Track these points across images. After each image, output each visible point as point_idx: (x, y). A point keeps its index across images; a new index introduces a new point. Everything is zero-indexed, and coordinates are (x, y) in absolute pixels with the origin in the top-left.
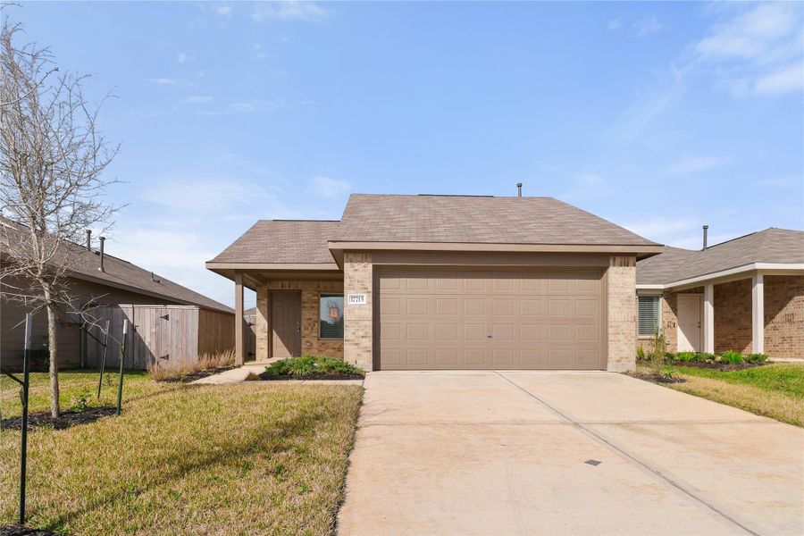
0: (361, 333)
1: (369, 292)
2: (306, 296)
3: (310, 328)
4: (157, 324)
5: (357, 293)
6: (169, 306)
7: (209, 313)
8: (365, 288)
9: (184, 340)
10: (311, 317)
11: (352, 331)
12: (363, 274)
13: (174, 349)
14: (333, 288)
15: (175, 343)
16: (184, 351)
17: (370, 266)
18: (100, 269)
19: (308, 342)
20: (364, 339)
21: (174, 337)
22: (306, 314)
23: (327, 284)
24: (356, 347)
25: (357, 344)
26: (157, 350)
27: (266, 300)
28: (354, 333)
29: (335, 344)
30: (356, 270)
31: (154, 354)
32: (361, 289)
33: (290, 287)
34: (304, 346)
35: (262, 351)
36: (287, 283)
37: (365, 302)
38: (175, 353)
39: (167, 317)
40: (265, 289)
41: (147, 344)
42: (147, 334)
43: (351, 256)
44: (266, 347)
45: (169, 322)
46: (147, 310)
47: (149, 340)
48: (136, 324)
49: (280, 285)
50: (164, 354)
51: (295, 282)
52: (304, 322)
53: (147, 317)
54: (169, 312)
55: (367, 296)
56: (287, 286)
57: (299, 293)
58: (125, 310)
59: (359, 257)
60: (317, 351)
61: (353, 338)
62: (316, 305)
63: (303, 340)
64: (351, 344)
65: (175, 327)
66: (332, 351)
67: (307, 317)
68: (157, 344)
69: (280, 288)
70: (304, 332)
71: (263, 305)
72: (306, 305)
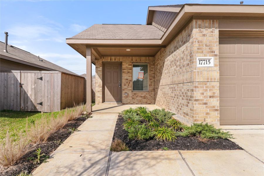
0: (209, 94)
1: (216, 55)
2: (125, 66)
3: (127, 85)
4: (35, 83)
5: (205, 56)
6: (43, 72)
7: (67, 76)
8: (213, 52)
9: (52, 93)
10: (128, 78)
11: (201, 91)
12: (210, 38)
13: (46, 98)
14: (140, 60)
15: (46, 95)
16: (52, 99)
17: (216, 32)
18: (5, 51)
19: (126, 93)
20: (212, 99)
21: (46, 90)
22: (125, 76)
23: (137, 58)
24: (205, 106)
25: (206, 104)
26: (35, 99)
27: (101, 68)
28: (203, 94)
29: (142, 94)
30: (204, 35)
31: (33, 101)
32: (209, 52)
33: (115, 60)
34: (123, 95)
35: (99, 98)
36: (113, 58)
37: (212, 64)
38: (46, 101)
39: (41, 79)
40: (100, 61)
41: (29, 95)
42: (29, 90)
43: (200, 22)
44: (101, 96)
45: (43, 82)
46: (29, 74)
47: (30, 93)
48: (22, 83)
49: (109, 59)
50: (39, 102)
51: (118, 57)
52: (124, 81)
53: (29, 78)
54: (43, 75)
55: (215, 59)
56: (114, 59)
57: (120, 64)
58: (15, 74)
59: (207, 23)
60: (131, 98)
61: (201, 98)
62: (130, 71)
63: (123, 92)
64: (200, 104)
65: (46, 84)
66: (140, 98)
67: (126, 78)
68: (35, 95)
69: (109, 61)
70: (124, 87)
71: (99, 71)
72: (125, 71)
